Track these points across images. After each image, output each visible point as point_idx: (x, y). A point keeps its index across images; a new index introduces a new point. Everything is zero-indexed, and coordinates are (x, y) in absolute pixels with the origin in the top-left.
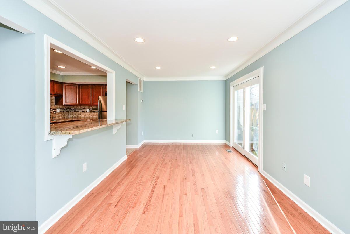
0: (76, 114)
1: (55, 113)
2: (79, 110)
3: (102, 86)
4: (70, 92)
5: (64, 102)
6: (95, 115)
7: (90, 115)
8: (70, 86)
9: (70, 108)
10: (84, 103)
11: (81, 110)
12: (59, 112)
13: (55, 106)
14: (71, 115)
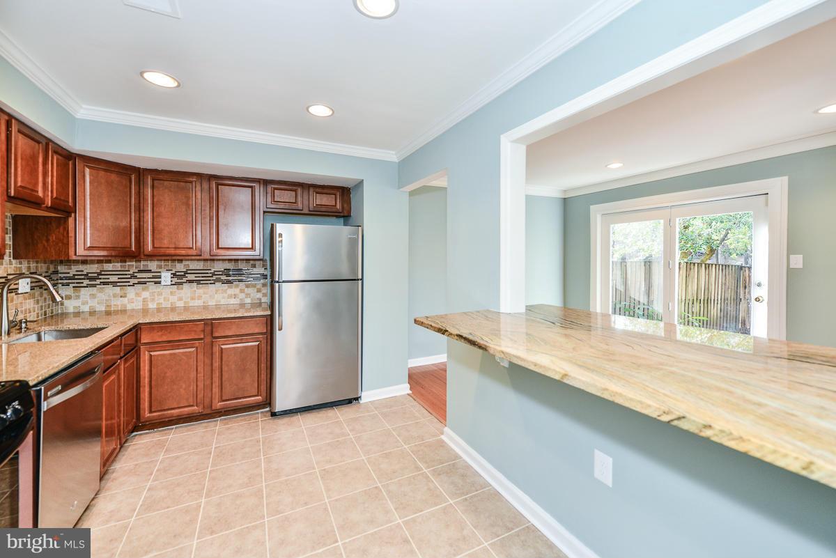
0: (99, 295)
2: (113, 279)
3: (251, 187)
4: (105, 200)
5: (73, 244)
6: (200, 298)
7: (176, 298)
8: (105, 170)
9: (60, 271)
10: (168, 248)
11: (129, 276)
12: (27, 293)
13: (14, 261)
14: (66, 302)
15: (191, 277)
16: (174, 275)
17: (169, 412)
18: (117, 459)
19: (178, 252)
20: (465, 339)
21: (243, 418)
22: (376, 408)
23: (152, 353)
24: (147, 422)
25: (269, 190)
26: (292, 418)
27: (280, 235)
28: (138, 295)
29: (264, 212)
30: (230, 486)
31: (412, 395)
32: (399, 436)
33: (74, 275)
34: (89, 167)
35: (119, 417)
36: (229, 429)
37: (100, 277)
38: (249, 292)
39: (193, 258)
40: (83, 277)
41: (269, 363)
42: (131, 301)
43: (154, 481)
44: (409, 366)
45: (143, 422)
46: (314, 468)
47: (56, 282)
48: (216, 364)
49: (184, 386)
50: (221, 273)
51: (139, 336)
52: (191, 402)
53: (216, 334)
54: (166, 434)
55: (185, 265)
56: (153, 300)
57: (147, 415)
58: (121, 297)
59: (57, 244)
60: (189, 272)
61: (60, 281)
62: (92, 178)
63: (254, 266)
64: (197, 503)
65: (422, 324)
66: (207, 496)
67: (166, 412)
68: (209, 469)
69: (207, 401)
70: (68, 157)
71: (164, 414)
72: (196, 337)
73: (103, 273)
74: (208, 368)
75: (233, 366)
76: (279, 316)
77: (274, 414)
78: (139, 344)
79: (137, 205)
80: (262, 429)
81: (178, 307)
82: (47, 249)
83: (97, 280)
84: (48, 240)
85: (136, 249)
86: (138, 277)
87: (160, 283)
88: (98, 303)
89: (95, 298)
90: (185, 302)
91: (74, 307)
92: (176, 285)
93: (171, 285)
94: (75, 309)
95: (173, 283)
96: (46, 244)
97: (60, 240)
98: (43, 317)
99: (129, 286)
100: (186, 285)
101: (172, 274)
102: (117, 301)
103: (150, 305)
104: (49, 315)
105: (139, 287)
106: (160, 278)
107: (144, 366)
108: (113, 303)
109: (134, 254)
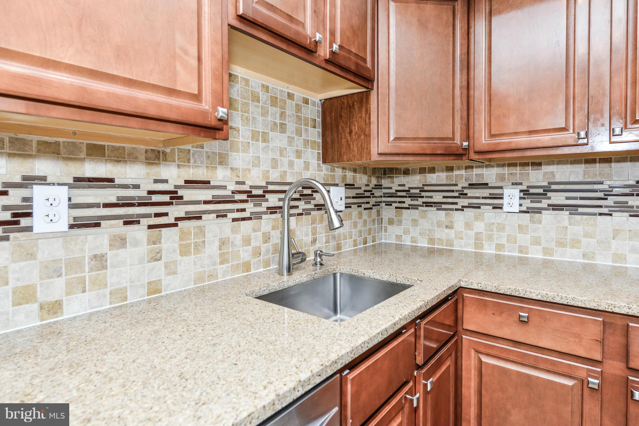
0: (421, 221)
1: (336, 224)
2: (438, 197)
5: (376, 136)
6: (576, 243)
9: (384, 186)
11: (456, 194)
12: (341, 211)
13: (324, 167)
14: (390, 228)
15: (558, 198)
16: (526, 193)
23: (485, 359)
28: (468, 226)
33: (396, 191)
37: (423, 194)
40: (404, 194)
42: (459, 237)
47: (379, 200)
51: (460, 312)
55: (545, 174)
56: (490, 238)
58: (447, 227)
59: (359, 136)
60: (554, 187)
61: (384, 199)
62: (398, 16)
73: (426, 188)
78: (460, 330)
81: (532, 258)
82: (350, 146)
83: (420, 199)
84: (351, 132)
85: (462, 140)
86: (469, 195)
87: (501, 208)
88: (421, 234)
89: (417, 226)
90: (546, 251)
91: (396, 235)
92: (528, 212)
93: (521, 212)
94: (396, 238)
95: (524, 208)
96: (349, 138)
97: (362, 130)
98: (362, 246)
99: (457, 210)
100: (548, 216)
101: (521, 191)
102: (441, 234)
103: (485, 246)
104: (370, 244)
105: (470, 212)
106: (502, 198)
107: (469, 379)
108: (437, 235)
109: (461, 151)
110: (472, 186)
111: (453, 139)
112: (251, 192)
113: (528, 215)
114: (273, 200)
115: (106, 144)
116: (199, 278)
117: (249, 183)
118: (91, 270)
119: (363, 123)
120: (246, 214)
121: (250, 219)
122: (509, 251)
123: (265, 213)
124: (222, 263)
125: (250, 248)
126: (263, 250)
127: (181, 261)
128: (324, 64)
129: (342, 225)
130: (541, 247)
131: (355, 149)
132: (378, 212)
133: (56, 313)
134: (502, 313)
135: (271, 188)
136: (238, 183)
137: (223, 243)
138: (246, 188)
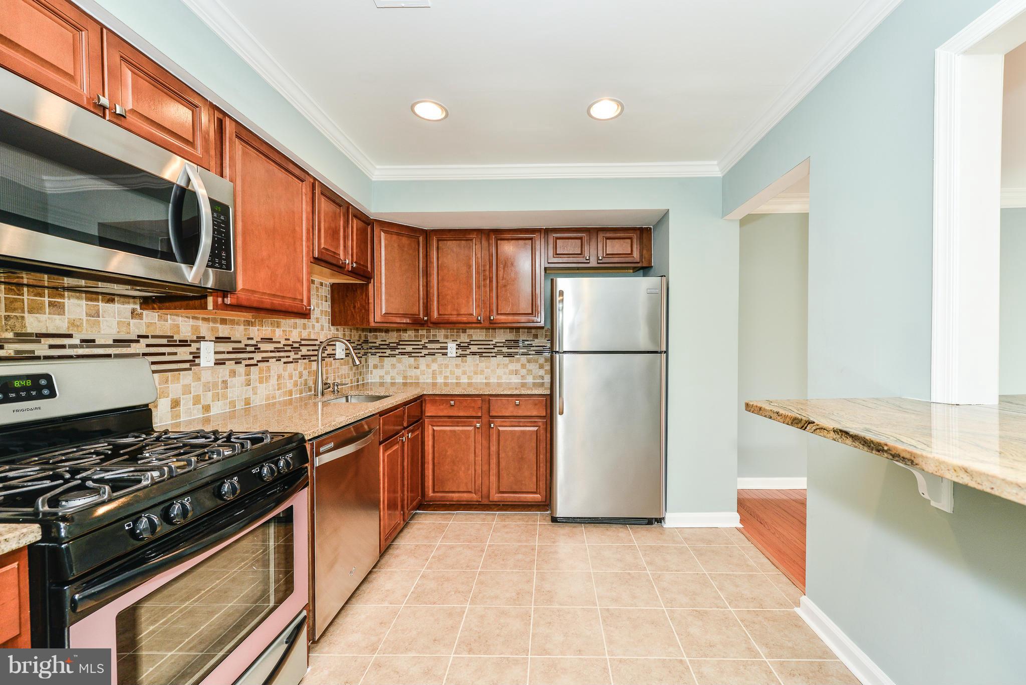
1: (358, 363)
3: (531, 239)
4: (397, 265)
5: (373, 311)
6: (482, 372)
7: (460, 371)
8: (398, 234)
9: (370, 341)
10: (451, 315)
11: (421, 347)
12: (343, 359)
13: (332, 328)
14: (374, 371)
15: (474, 349)
16: (459, 346)
17: (450, 495)
18: (402, 534)
19: (461, 319)
20: (855, 438)
21: (520, 517)
22: (685, 539)
23: (435, 428)
24: (431, 501)
25: (551, 241)
26: (575, 530)
27: (561, 293)
28: (428, 366)
29: (545, 269)
30: (496, 597)
31: (743, 530)
32: (720, 589)
33: (380, 345)
34: (385, 232)
35: (403, 492)
36: (505, 526)
37: (399, 347)
38: (530, 368)
39: (474, 325)
40: (386, 347)
41: (548, 455)
42: (423, 373)
43: (428, 568)
44: (740, 487)
45: (427, 501)
46: (595, 604)
47: (366, 351)
48: (494, 448)
49: (463, 469)
50: (502, 345)
51: (424, 408)
52: (471, 487)
53: (493, 413)
54: (447, 518)
55: (468, 335)
56: (441, 373)
57: (431, 494)
58: (415, 368)
59: (361, 310)
60: (472, 343)
61: (370, 351)
62: (386, 242)
63: (536, 336)
64: (461, 607)
65: (759, 410)
66: (473, 602)
67: (448, 495)
68: (479, 570)
69: (485, 490)
70: (367, 224)
71: (444, 497)
72: (474, 414)
73: (401, 343)
74: (485, 452)
75: (510, 454)
76: (560, 397)
77: (554, 520)
78: (424, 417)
79: (425, 269)
80: (540, 535)
81: (463, 382)
82: (354, 315)
83: (397, 350)
84: (354, 307)
85: (424, 316)
86: (428, 347)
87: (447, 355)
88: (397, 374)
89: (395, 368)
90: (469, 378)
91: (380, 376)
92: (460, 357)
93: (457, 357)
94: (380, 378)
95: (458, 355)
96: (353, 310)
97: (364, 307)
98: (356, 384)
99: (421, 357)
100: (469, 358)
101: (457, 345)
102: (412, 373)
103: (438, 378)
104: (360, 383)
105: (429, 358)
106: (447, 349)
107: (429, 441)
108: (409, 374)
109: (423, 322)
110: (430, 342)
111: (419, 315)
112: (292, 345)
113: (460, 358)
114: (304, 351)
115: (227, 318)
116: (268, 398)
117: (292, 339)
118: (222, 389)
119: (364, 302)
120: (290, 360)
121: (292, 362)
122: (451, 380)
123: (300, 359)
124: (278, 390)
125: (292, 381)
126: (299, 383)
127: (259, 386)
128: (347, 273)
129: (361, 363)
130: (466, 376)
131: (358, 318)
132: (366, 360)
133: (208, 411)
134: (443, 404)
135: (303, 342)
136: (286, 339)
137: (279, 377)
138: (290, 342)
